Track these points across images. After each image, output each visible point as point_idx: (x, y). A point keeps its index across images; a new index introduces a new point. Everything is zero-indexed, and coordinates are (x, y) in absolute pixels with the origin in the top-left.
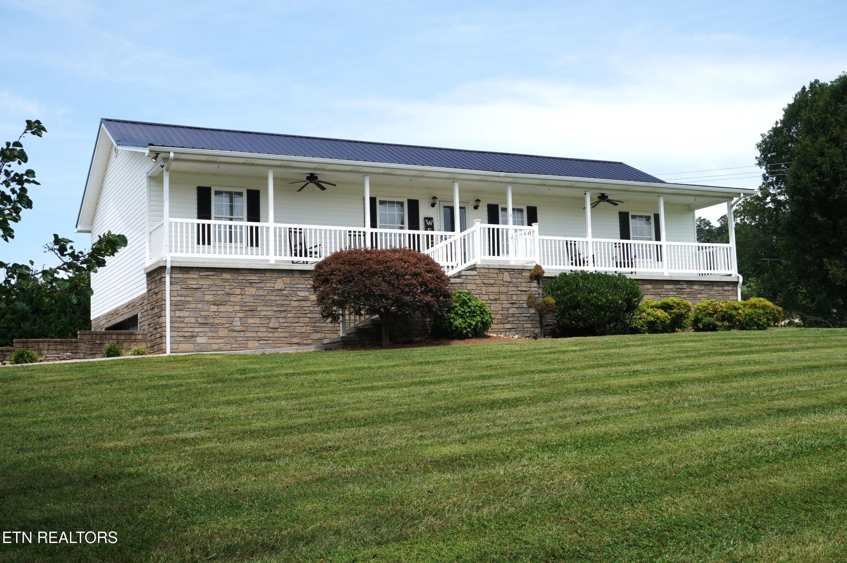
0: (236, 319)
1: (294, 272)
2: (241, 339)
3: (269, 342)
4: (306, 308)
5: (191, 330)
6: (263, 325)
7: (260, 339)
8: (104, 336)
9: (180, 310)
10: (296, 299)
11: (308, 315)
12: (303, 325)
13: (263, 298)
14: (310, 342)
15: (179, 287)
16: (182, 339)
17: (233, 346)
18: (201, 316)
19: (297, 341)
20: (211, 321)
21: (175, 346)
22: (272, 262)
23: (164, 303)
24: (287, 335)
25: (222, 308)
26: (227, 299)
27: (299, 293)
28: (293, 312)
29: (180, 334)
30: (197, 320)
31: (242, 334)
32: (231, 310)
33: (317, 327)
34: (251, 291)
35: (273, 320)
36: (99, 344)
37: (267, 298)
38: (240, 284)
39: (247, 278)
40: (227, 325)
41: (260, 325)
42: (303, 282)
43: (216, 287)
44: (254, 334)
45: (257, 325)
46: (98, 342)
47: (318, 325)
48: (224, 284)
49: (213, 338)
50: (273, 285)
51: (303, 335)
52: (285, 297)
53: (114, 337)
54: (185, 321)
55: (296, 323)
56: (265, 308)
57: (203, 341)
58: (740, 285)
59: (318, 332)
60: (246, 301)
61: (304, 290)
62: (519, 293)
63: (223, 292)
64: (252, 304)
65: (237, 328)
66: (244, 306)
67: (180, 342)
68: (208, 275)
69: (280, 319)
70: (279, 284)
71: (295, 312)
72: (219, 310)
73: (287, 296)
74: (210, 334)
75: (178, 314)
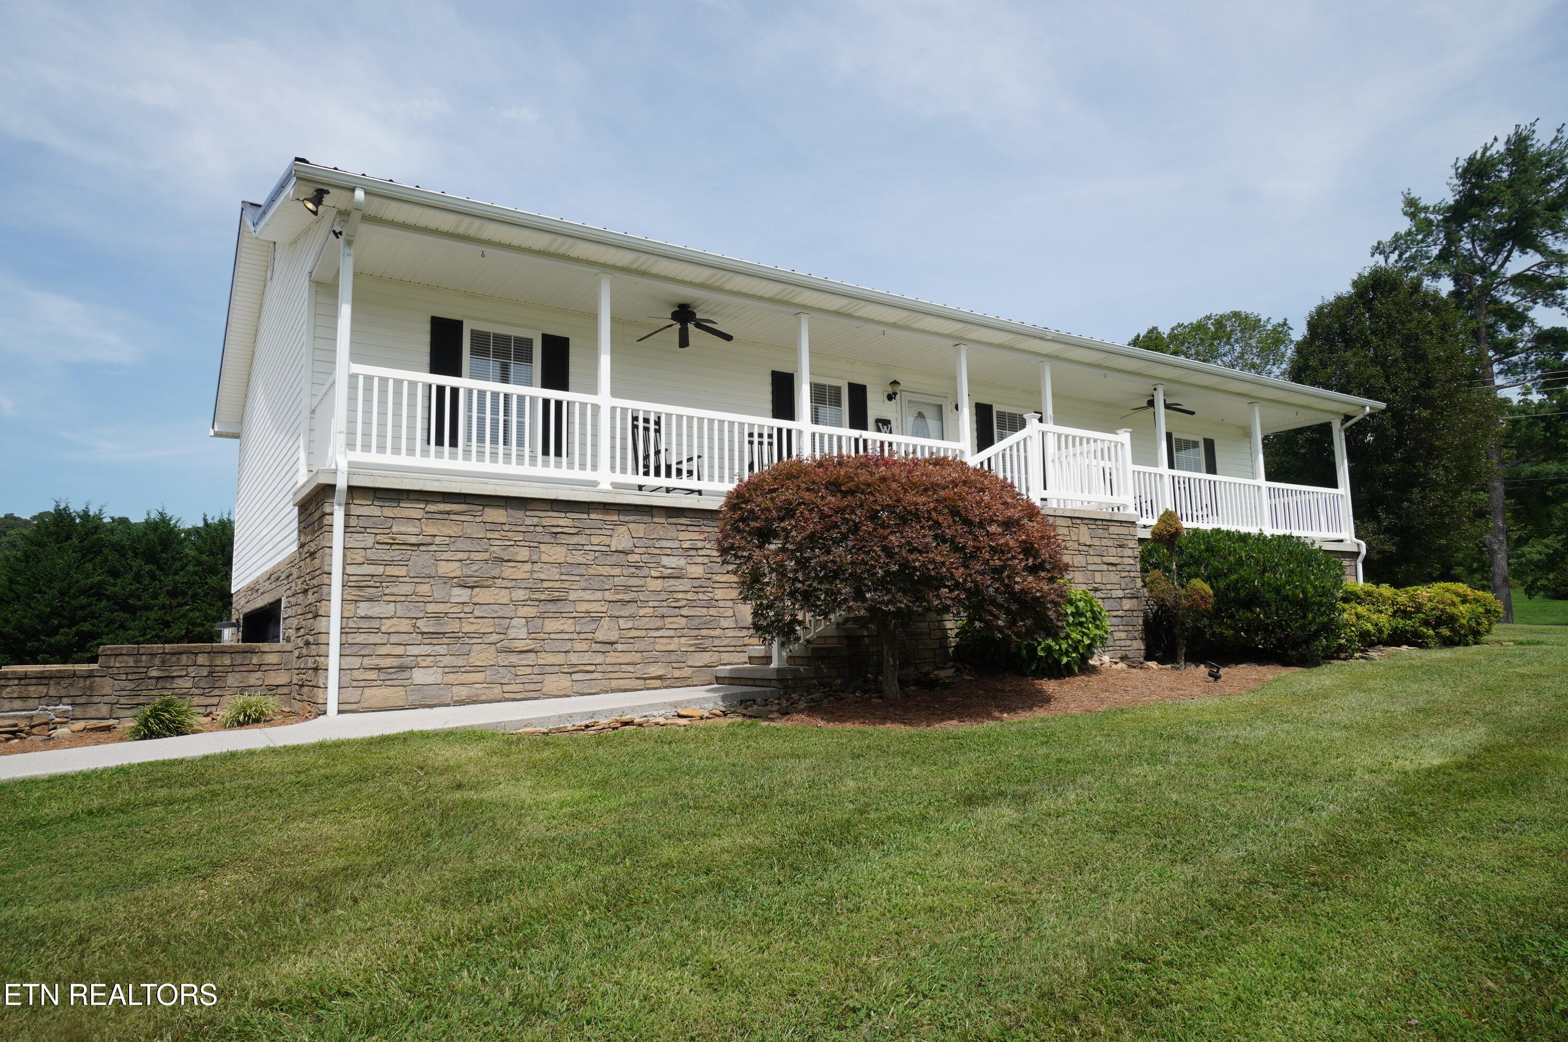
0: (515, 622)
1: (655, 512)
2: (528, 670)
3: (594, 676)
4: (680, 596)
5: (399, 650)
6: (582, 636)
7: (572, 670)
8: (174, 659)
9: (370, 600)
10: (658, 574)
11: (685, 612)
12: (672, 633)
13: (582, 570)
14: (687, 672)
15: (369, 541)
16: (372, 675)
17: (506, 688)
18: (428, 616)
19: (660, 673)
20: (454, 626)
21: (352, 695)
22: (605, 485)
23: (326, 581)
24: (637, 657)
25: (482, 595)
26: (495, 573)
27: (665, 561)
28: (651, 604)
29: (367, 662)
30: (414, 626)
31: (531, 658)
32: (505, 600)
33: (704, 637)
34: (557, 553)
35: (605, 622)
36: (158, 678)
37: (592, 571)
38: (529, 537)
39: (545, 522)
40: (495, 637)
41: (575, 636)
42: (675, 534)
43: (468, 542)
44: (560, 659)
45: (566, 636)
46: (154, 673)
47: (704, 632)
48: (489, 535)
49: (455, 670)
50: (606, 540)
51: (673, 657)
52: (633, 570)
53: (201, 659)
54: (383, 629)
55: (657, 629)
56: (587, 595)
57: (430, 680)
58: (1361, 558)
59: (704, 650)
60: (543, 577)
61: (675, 552)
62: (1105, 567)
63: (486, 556)
64: (557, 585)
65: (520, 645)
66: (537, 590)
67: (368, 684)
68: (448, 513)
69: (621, 621)
70: (621, 539)
71: (656, 604)
72: (475, 600)
73: (637, 568)
74: (447, 660)
75: (364, 609)
